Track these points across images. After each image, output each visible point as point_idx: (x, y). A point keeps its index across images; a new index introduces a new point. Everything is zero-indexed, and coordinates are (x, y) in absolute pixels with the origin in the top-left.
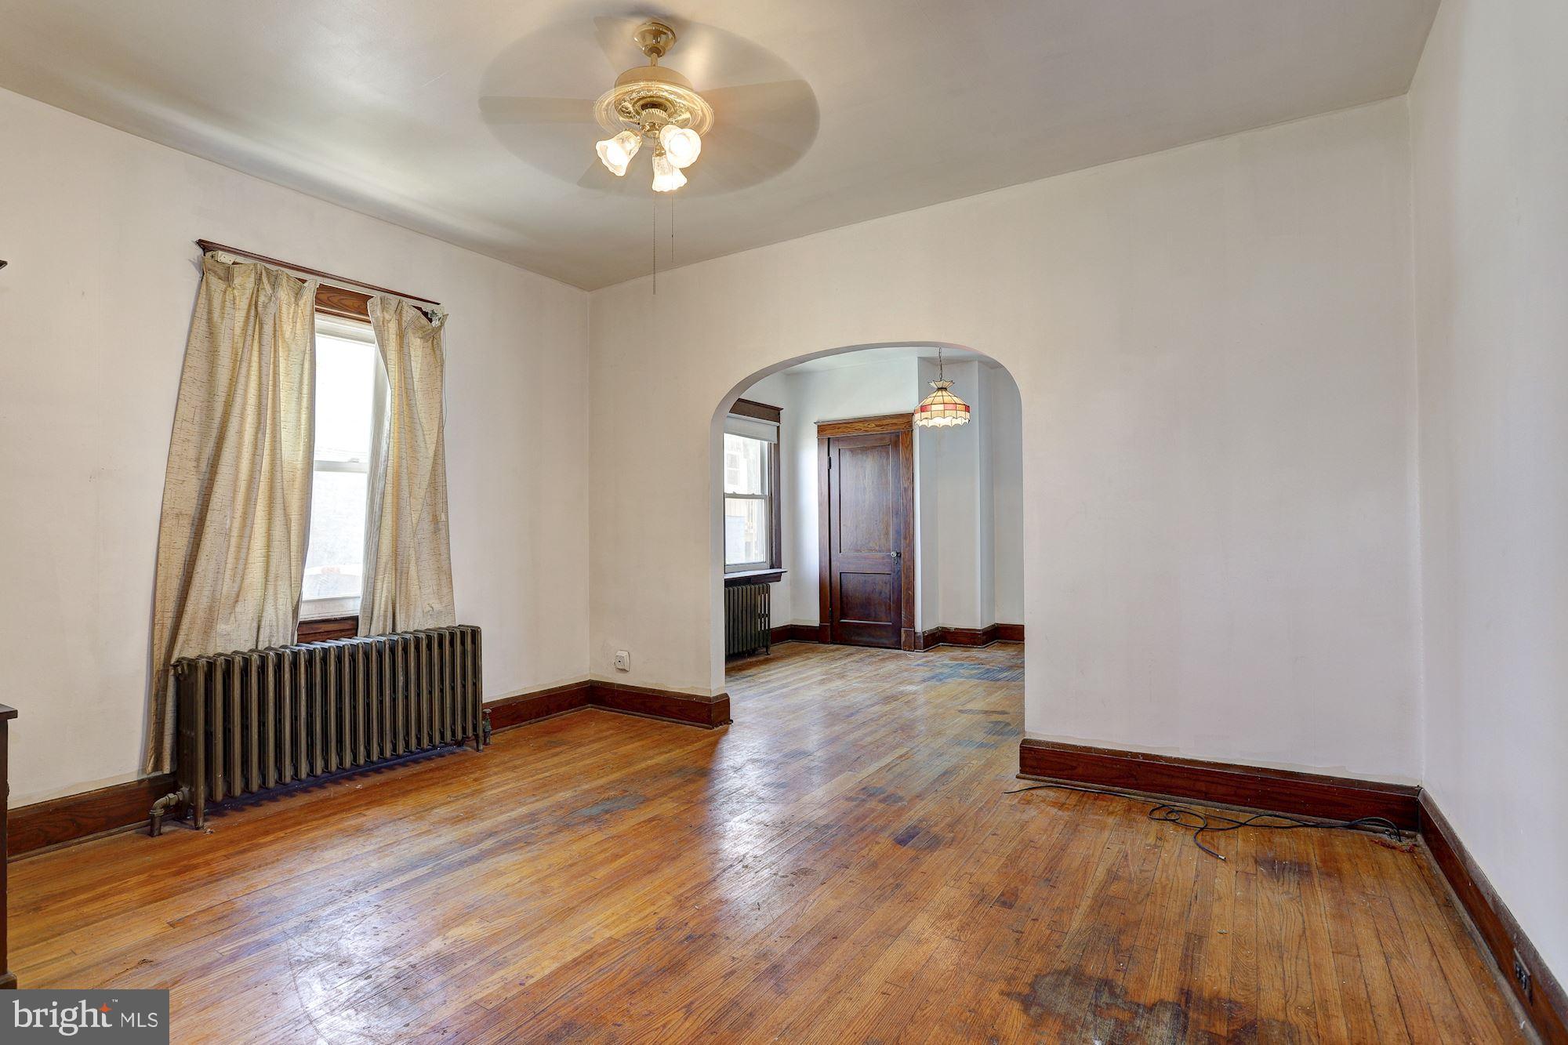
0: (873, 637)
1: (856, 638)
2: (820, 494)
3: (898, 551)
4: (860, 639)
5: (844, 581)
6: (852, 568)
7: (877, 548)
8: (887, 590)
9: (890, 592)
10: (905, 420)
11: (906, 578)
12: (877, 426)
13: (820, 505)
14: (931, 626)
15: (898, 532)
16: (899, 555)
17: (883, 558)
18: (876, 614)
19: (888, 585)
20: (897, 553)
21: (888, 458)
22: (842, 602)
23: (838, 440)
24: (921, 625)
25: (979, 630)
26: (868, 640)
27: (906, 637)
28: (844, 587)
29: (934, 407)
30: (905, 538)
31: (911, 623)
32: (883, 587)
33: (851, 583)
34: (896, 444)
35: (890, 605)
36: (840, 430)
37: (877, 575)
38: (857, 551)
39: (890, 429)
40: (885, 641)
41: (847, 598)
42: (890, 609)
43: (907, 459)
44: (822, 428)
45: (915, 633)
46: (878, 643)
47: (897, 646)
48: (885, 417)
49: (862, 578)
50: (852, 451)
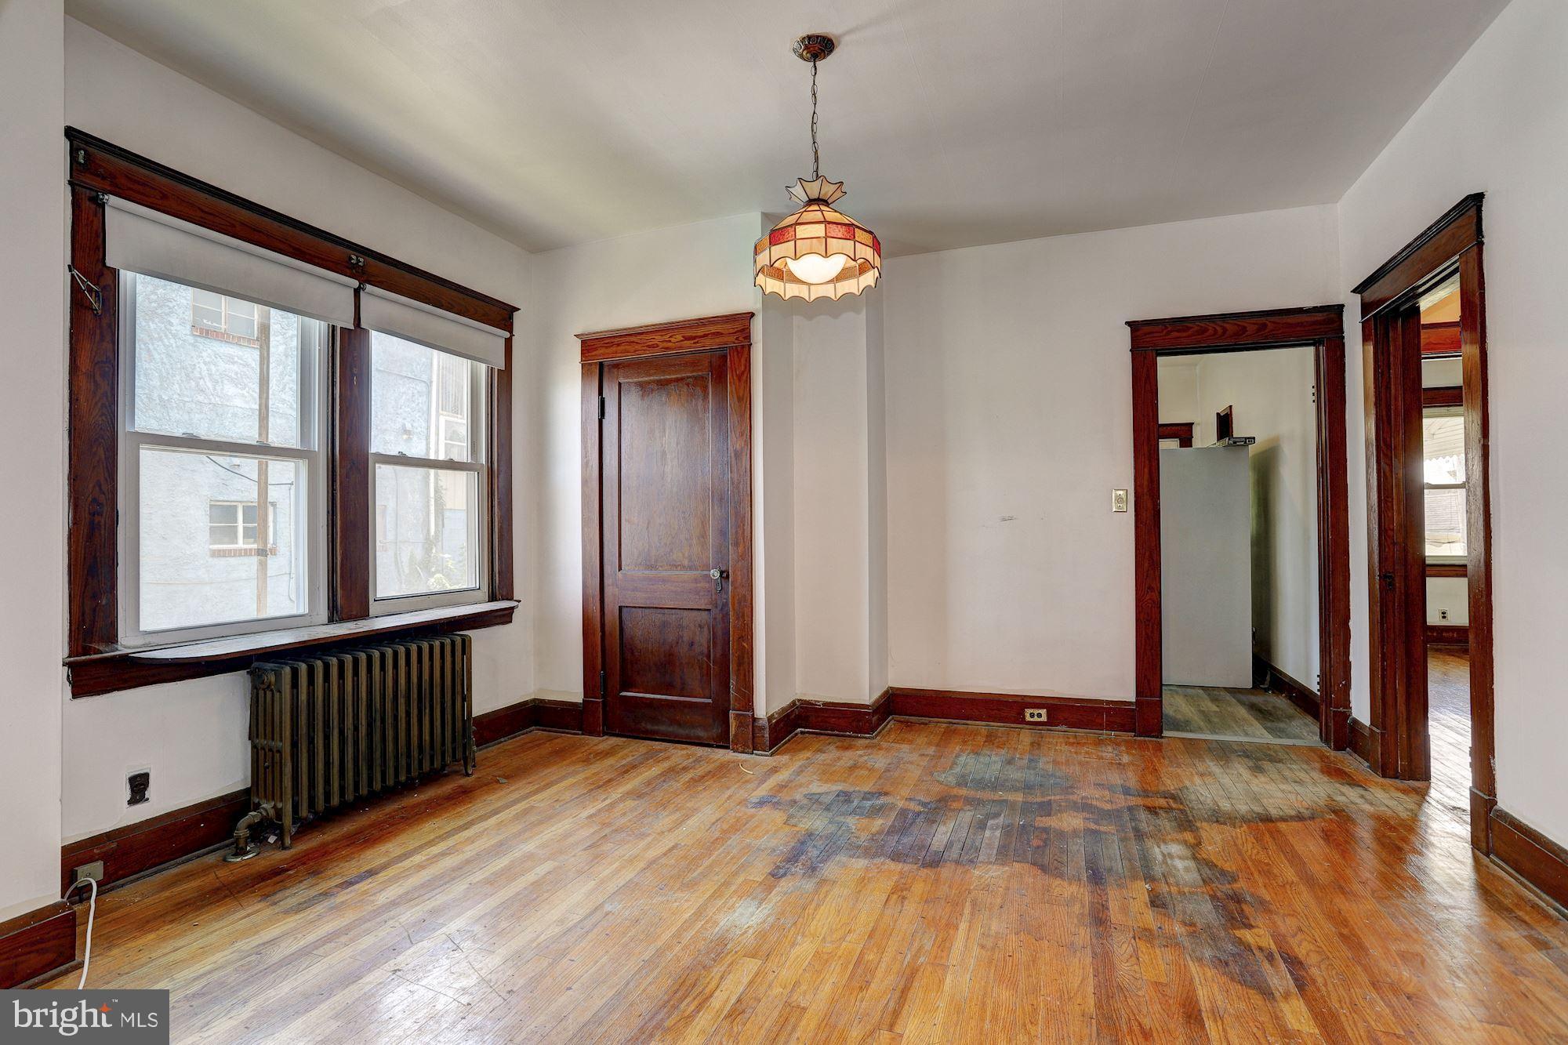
0: (680, 725)
1: (649, 727)
2: (585, 465)
3: (723, 569)
4: (656, 728)
5: (628, 624)
6: (640, 599)
7: (686, 563)
8: (702, 639)
9: (709, 642)
10: (738, 326)
11: (738, 619)
12: (687, 338)
13: (585, 482)
14: (781, 703)
15: (723, 533)
16: (724, 575)
17: (696, 581)
18: (683, 684)
19: (706, 629)
20: (722, 573)
21: (705, 398)
22: (623, 659)
23: (617, 366)
24: (766, 704)
25: (866, 706)
26: (671, 729)
27: (738, 727)
28: (627, 631)
29: (802, 231)
30: (736, 544)
31: (748, 702)
32: (694, 633)
33: (640, 628)
34: (720, 376)
35: (708, 666)
36: (621, 348)
37: (685, 612)
38: (651, 567)
39: (709, 344)
40: (701, 733)
41: (632, 653)
42: (708, 674)
43: (740, 399)
44: (590, 346)
45: (755, 720)
46: (688, 737)
47: (722, 741)
48: (701, 322)
49: (657, 617)
50: (642, 386)
